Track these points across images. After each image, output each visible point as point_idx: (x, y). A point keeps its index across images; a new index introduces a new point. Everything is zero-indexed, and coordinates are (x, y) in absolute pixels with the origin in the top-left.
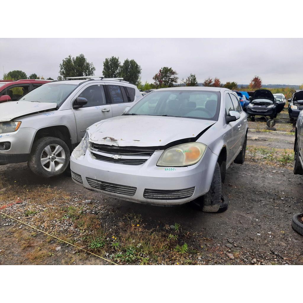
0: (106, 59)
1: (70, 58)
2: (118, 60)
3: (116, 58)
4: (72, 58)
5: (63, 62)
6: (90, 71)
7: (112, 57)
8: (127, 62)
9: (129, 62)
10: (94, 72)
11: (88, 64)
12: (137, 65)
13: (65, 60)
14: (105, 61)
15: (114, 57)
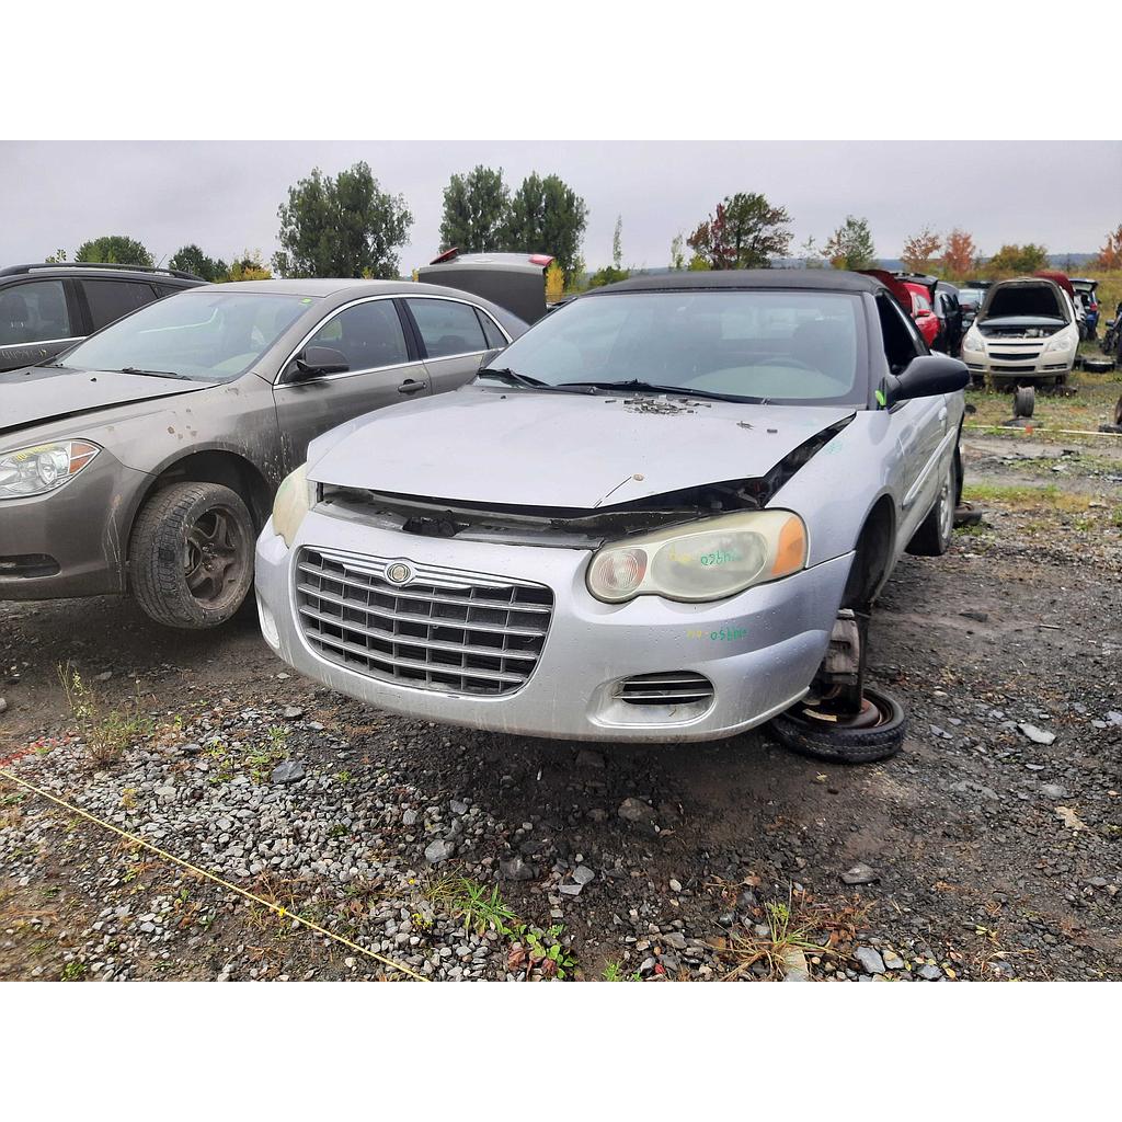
0: (452, 178)
1: (316, 181)
2: (499, 178)
3: (490, 174)
4: (322, 182)
5: (293, 199)
6: (392, 229)
7: (477, 170)
8: (531, 186)
9: (538, 186)
10: (407, 230)
11: (384, 200)
12: (571, 198)
13: (298, 188)
14: (449, 184)
15: (485, 168)
